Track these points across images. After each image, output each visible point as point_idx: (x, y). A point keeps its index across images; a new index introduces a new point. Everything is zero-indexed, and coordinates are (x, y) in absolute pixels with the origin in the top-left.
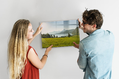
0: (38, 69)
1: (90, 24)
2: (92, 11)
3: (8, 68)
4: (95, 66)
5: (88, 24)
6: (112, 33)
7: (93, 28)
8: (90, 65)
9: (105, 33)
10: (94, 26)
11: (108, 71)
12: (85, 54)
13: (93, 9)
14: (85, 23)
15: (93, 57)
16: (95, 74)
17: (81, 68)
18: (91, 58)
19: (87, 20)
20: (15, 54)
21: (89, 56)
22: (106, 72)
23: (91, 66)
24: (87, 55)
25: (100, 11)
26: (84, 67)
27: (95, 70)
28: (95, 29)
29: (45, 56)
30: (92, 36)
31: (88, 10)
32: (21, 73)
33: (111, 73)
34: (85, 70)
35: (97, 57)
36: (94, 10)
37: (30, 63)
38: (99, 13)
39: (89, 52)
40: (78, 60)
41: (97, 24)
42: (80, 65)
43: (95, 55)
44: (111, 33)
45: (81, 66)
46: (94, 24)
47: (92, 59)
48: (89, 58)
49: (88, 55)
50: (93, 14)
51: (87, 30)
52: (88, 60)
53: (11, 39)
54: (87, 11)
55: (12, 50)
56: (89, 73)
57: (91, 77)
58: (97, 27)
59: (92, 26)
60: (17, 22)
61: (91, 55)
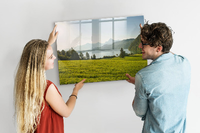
0: (61, 117)
1: (152, 45)
2: (155, 25)
3: (14, 116)
4: (160, 112)
5: (149, 46)
6: (187, 60)
7: (157, 51)
8: (153, 110)
9: (175, 59)
10: (159, 49)
11: (181, 120)
12: (145, 92)
13: (156, 22)
14: (145, 44)
15: (156, 97)
16: (161, 125)
17: (137, 115)
18: (154, 99)
19: (148, 39)
20: (27, 93)
21: (150, 96)
22: (177, 120)
23: (154, 112)
24: (148, 94)
25: (168, 25)
26: (143, 113)
27: (159, 118)
28: (160, 53)
29: (73, 96)
30: (156, 64)
31: (150, 23)
32: (36, 124)
33: (185, 123)
34: (144, 118)
35: (163, 98)
36: (159, 24)
37: (49, 107)
38: (167, 29)
39: (151, 89)
40: (133, 102)
41: (163, 46)
42: (137, 109)
43: (160, 94)
44: (185, 60)
45: (138, 111)
46: (159, 45)
47: (155, 101)
48: (150, 99)
49: (150, 94)
50: (156, 30)
51: (148, 54)
52: (150, 102)
53: (19, 71)
54: (147, 24)
55: (22, 87)
56: (151, 122)
57: (153, 129)
58: (163, 51)
59: (156, 49)
60: (29, 43)
61: (154, 95)
